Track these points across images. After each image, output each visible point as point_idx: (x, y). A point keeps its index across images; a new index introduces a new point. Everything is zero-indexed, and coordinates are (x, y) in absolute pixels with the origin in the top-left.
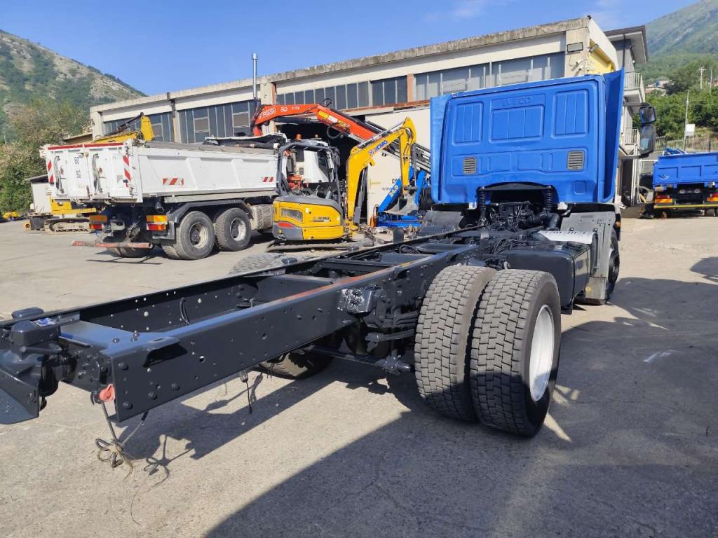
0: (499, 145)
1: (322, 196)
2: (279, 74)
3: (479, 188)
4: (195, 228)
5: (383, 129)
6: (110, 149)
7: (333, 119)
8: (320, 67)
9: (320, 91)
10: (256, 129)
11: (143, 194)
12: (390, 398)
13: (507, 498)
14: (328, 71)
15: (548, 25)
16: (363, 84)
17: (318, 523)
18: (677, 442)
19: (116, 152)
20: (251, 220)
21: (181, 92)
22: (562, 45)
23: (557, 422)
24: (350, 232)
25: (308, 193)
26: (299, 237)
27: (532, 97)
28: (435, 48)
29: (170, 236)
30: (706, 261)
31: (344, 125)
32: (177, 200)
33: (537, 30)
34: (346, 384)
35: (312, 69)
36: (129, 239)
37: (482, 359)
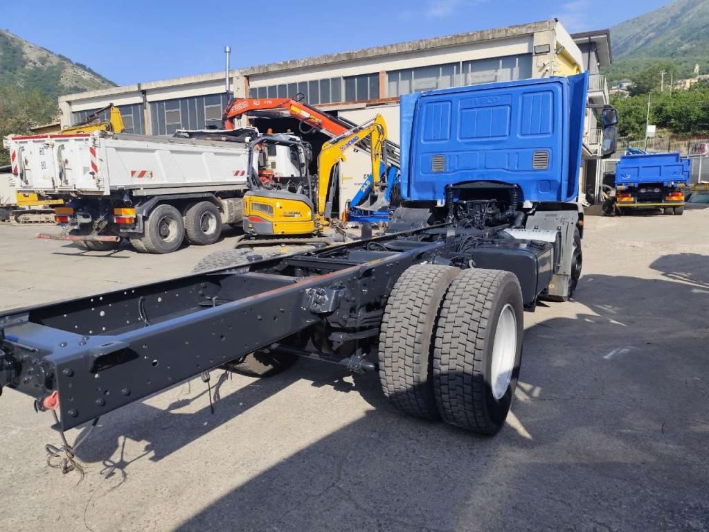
0: (467, 143)
1: (293, 190)
2: (252, 68)
3: (447, 186)
4: (164, 221)
5: (355, 126)
6: (76, 140)
7: (306, 114)
8: (293, 62)
9: (292, 86)
10: (227, 123)
11: (110, 186)
12: (355, 395)
13: (467, 498)
14: (301, 66)
15: (517, 26)
16: (336, 80)
17: (277, 526)
18: (634, 439)
19: (83, 143)
20: (222, 214)
21: (152, 83)
22: (530, 46)
23: (519, 419)
24: (321, 227)
25: (279, 188)
26: (269, 232)
27: (499, 98)
28: (407, 46)
29: (138, 229)
30: (664, 258)
31: (317, 120)
32: (145, 193)
33: (506, 31)
34: (312, 382)
35: (286, 63)
36: (96, 233)
37: (445, 358)
